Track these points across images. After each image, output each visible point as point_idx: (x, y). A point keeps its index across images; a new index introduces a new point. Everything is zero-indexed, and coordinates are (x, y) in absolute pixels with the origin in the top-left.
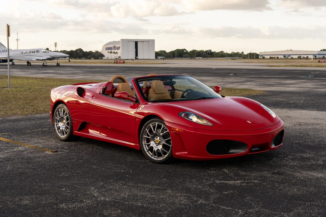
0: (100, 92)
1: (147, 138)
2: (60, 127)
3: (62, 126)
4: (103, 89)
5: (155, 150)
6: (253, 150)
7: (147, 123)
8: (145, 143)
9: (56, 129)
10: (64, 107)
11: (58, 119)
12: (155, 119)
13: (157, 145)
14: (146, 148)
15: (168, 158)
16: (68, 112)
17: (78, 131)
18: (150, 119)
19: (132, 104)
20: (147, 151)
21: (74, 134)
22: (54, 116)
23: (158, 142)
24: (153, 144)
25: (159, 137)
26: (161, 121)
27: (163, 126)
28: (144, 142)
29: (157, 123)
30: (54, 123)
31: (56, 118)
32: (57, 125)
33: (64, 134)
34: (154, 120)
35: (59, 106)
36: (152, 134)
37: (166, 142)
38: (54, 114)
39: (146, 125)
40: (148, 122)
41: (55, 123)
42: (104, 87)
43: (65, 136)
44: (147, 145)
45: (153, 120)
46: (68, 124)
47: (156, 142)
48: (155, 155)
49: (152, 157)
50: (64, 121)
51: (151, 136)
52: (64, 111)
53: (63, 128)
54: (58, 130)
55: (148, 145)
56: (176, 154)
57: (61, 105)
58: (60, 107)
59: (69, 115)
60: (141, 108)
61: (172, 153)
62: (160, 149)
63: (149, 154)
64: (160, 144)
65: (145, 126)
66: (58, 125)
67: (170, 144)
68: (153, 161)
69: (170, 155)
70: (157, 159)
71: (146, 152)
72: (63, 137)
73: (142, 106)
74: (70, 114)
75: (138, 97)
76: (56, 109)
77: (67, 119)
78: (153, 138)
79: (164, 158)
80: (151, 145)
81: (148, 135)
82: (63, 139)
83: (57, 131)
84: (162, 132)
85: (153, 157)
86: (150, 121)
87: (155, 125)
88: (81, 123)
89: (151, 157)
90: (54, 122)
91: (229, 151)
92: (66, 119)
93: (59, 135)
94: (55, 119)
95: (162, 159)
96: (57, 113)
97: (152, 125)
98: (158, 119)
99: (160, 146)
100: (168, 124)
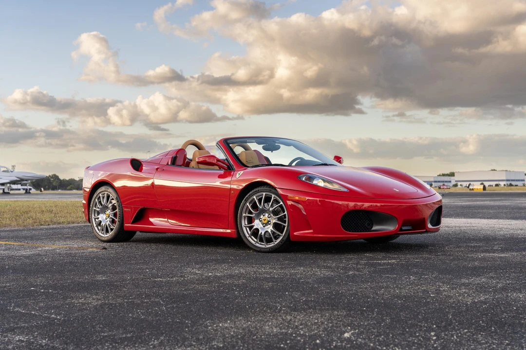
0: (168, 163)
1: (248, 216)
2: (101, 222)
3: (104, 220)
4: (172, 158)
5: (261, 233)
6: (404, 228)
7: (248, 195)
8: (245, 224)
9: (95, 225)
10: (108, 190)
11: (98, 209)
12: (262, 188)
13: (264, 227)
14: (247, 232)
15: (281, 242)
16: (115, 197)
17: (132, 224)
18: (253, 189)
19: (222, 172)
20: (250, 236)
21: (125, 229)
22: (91, 206)
23: (266, 222)
25: (268, 213)
26: (271, 190)
27: (274, 197)
29: (264, 194)
30: (90, 217)
31: (94, 208)
32: (95, 220)
33: (107, 232)
34: (259, 189)
35: (99, 191)
36: (256, 211)
37: (279, 219)
38: (92, 203)
39: (247, 198)
40: (251, 193)
41: (93, 216)
42: (174, 155)
43: (110, 234)
44: (249, 227)
45: (257, 189)
46: (115, 215)
48: (261, 240)
49: (257, 245)
50: (109, 212)
51: (255, 214)
52: (108, 197)
53: (107, 222)
54: (97, 226)
55: (251, 228)
56: (295, 234)
57: (103, 189)
58: (101, 191)
59: (118, 202)
60: (238, 175)
61: (289, 234)
62: (270, 231)
63: (253, 240)
64: (270, 224)
65: (245, 200)
66: (97, 220)
67: (285, 222)
68: (259, 250)
69: (285, 239)
70: (266, 246)
71: (248, 238)
72: (106, 236)
73: (239, 172)
74: (119, 199)
75: (232, 162)
76: (95, 195)
77: (114, 208)
78: (258, 216)
79: (276, 243)
80: (254, 228)
81: (250, 213)
82: (106, 239)
83: (96, 228)
84: (272, 206)
85: (258, 243)
86: (253, 191)
87: (260, 197)
88: (138, 210)
90: (90, 215)
91: (372, 228)
92: (111, 208)
93: (100, 234)
94: (93, 211)
95: (273, 245)
96: (97, 200)
97: (256, 197)
98: (265, 188)
99: (269, 226)
100: (282, 191)
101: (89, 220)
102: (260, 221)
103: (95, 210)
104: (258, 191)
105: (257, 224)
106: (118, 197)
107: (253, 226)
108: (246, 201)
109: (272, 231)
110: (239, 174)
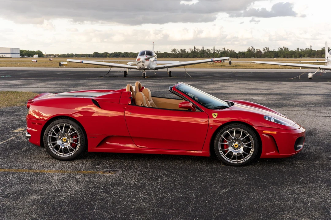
1: (221, 144)
2: (59, 146)
3: (63, 145)
5: (235, 154)
7: (223, 130)
9: (51, 148)
10: (69, 122)
12: (233, 126)
13: (236, 150)
16: (77, 128)
17: (96, 147)
21: (89, 151)
23: (237, 147)
24: (231, 149)
25: (238, 141)
26: (240, 127)
27: (243, 131)
28: (220, 149)
29: (235, 129)
30: (45, 142)
32: (51, 144)
34: (231, 126)
35: (56, 122)
36: (229, 140)
37: (247, 145)
41: (49, 141)
42: (130, 97)
43: (71, 154)
44: (223, 151)
46: (77, 141)
47: (235, 147)
48: (234, 159)
50: (66, 138)
51: (228, 142)
52: (68, 127)
54: (53, 149)
56: (266, 154)
57: (61, 120)
58: (58, 122)
59: (80, 131)
62: (241, 153)
63: (227, 159)
64: (240, 148)
67: (250, 146)
68: (233, 165)
70: (238, 162)
75: (198, 106)
76: (51, 125)
78: (231, 144)
79: (246, 160)
80: (230, 151)
81: (223, 141)
82: (66, 158)
83: (52, 151)
84: (242, 137)
86: (226, 128)
87: (233, 131)
88: (105, 137)
89: (230, 161)
91: (297, 146)
93: (58, 155)
95: (243, 161)
96: (53, 129)
97: (229, 131)
98: (237, 126)
99: (239, 149)
100: (257, 128)
101: (43, 144)
102: (232, 146)
103: (50, 136)
104: (231, 128)
105: (230, 149)
106: (80, 128)
107: (227, 151)
108: (221, 134)
109: (242, 152)
110: (214, 115)
